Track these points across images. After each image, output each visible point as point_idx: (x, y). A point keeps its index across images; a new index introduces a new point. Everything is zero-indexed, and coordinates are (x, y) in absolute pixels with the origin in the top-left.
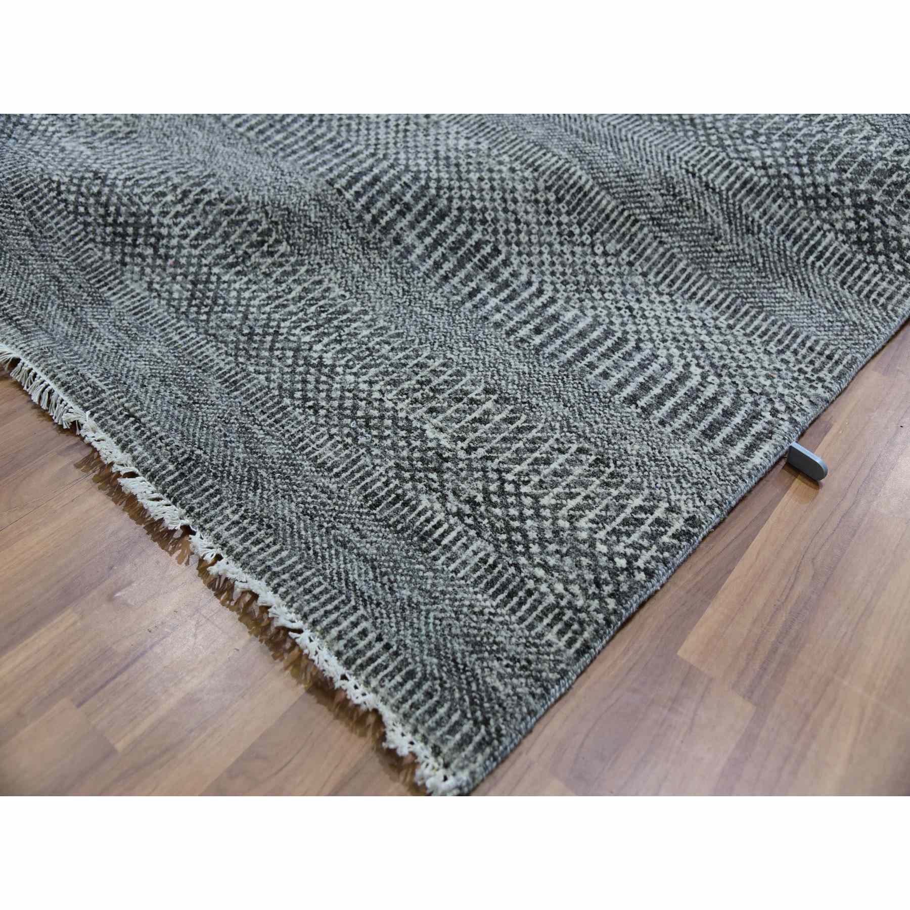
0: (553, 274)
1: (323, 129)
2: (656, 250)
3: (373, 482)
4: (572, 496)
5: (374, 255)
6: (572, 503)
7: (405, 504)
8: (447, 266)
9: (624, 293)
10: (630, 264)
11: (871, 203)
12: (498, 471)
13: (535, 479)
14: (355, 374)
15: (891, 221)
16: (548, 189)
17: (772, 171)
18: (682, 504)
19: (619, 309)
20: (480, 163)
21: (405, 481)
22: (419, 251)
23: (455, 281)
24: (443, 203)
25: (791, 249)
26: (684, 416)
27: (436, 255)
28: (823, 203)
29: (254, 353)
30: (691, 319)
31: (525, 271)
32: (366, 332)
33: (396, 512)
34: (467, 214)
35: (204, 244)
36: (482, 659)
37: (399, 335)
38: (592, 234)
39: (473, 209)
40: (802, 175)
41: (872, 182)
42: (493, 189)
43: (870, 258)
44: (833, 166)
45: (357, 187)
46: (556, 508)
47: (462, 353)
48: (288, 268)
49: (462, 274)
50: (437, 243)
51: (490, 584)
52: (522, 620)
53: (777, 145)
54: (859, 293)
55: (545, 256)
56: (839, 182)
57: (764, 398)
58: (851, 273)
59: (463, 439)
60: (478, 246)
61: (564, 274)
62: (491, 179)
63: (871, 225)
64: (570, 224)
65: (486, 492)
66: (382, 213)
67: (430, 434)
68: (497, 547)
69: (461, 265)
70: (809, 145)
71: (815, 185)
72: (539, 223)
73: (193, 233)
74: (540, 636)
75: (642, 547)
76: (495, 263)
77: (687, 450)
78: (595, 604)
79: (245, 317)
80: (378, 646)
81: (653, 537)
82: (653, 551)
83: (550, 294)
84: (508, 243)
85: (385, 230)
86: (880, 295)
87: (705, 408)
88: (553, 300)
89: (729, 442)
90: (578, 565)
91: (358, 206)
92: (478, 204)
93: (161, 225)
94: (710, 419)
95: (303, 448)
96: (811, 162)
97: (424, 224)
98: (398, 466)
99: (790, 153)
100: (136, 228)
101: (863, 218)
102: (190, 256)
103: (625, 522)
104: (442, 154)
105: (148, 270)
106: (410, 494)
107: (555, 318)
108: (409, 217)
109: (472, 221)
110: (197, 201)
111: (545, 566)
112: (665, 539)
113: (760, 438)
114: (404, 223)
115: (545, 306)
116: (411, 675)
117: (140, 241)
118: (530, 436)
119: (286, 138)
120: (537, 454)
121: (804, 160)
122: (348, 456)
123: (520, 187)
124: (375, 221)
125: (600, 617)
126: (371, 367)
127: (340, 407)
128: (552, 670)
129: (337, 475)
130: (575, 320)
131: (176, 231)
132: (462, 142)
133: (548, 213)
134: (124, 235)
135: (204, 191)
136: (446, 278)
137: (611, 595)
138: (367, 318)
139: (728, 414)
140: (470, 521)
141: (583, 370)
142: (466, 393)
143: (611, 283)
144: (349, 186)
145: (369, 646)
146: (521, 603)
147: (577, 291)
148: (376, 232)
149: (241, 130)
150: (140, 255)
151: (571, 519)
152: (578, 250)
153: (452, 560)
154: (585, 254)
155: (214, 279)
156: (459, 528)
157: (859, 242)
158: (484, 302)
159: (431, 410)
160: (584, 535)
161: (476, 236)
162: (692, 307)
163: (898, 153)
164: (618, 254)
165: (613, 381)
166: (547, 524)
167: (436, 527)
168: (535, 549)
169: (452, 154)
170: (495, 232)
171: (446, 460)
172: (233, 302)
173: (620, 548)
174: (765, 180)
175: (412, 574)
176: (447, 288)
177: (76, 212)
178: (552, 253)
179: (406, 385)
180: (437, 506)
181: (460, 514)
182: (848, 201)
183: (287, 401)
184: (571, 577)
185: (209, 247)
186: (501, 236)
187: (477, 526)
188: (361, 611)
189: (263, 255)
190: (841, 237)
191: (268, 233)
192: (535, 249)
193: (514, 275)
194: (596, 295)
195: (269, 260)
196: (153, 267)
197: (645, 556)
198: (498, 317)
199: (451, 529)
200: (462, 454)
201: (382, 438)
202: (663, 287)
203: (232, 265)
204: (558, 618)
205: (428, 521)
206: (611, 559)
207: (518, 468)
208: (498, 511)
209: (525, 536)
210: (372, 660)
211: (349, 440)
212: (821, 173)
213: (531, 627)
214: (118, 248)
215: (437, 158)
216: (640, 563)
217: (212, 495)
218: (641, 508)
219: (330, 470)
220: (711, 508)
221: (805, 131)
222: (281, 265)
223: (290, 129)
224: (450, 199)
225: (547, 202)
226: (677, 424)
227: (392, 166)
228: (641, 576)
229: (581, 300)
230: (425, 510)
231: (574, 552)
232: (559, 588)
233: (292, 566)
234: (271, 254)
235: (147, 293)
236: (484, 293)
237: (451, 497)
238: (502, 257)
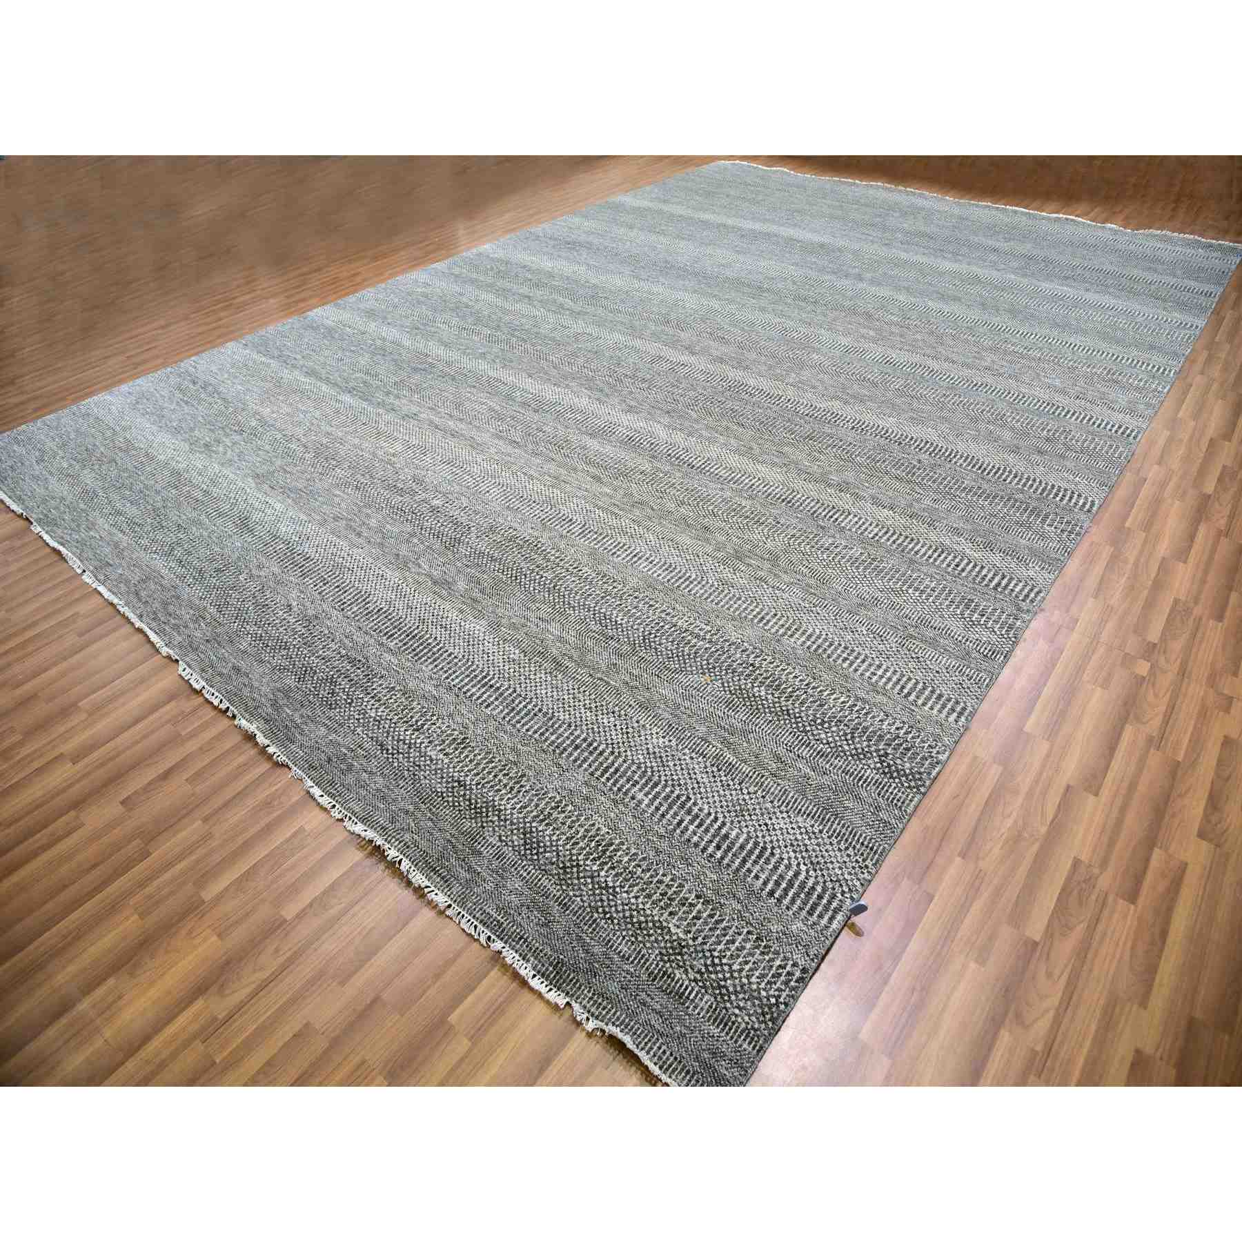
0: (722, 807)
1: (578, 732)
2: (776, 788)
3: (651, 964)
4: (747, 963)
5: (621, 807)
6: (747, 967)
7: (669, 977)
8: (663, 809)
9: (762, 814)
10: (763, 797)
11: (886, 754)
12: (710, 951)
13: (729, 953)
14: (627, 892)
15: (898, 761)
16: (713, 765)
17: (832, 745)
18: (799, 961)
19: (760, 826)
20: (673, 755)
21: (666, 962)
22: (646, 801)
23: (668, 816)
24: (656, 778)
25: (849, 780)
26: (799, 902)
27: (656, 803)
28: (862, 756)
29: (569, 882)
30: (800, 828)
31: (706, 807)
32: (626, 859)
33: (665, 982)
34: (670, 783)
35: (525, 811)
36: (717, 1061)
37: (644, 859)
38: (740, 784)
39: (673, 780)
40: (848, 745)
41: (885, 744)
42: (682, 769)
43: (891, 780)
44: (864, 738)
45: (607, 775)
46: (741, 971)
47: (681, 870)
48: (574, 818)
49: (672, 812)
50: (655, 797)
51: (715, 1020)
52: (732, 1038)
53: (834, 729)
54: (888, 799)
55: (716, 798)
56: (869, 746)
57: (838, 884)
58: (883, 788)
59: (690, 932)
60: (678, 797)
61: (728, 806)
62: (681, 765)
63: (889, 764)
64: (727, 781)
65: (706, 965)
66: (623, 786)
67: (673, 930)
68: (715, 998)
69: (670, 807)
70: (851, 727)
71: (856, 749)
72: (710, 782)
73: (519, 806)
74: (740, 1046)
75: (782, 990)
76: (689, 805)
77: (800, 925)
78: (763, 1026)
79: (558, 855)
80: (672, 1059)
81: (786, 983)
82: (787, 992)
83: (722, 819)
84: (695, 794)
85: (626, 794)
86: (898, 800)
87: (809, 894)
88: (724, 824)
89: (821, 916)
90: (754, 1005)
91: (609, 784)
92: (675, 777)
93: (500, 805)
94: (811, 902)
95: (611, 947)
96: (853, 737)
97: (647, 789)
98: (661, 953)
99: (841, 733)
100: (487, 808)
101: (884, 761)
102: (518, 818)
103: (773, 976)
104: (651, 751)
105: (497, 829)
106: (670, 970)
107: (726, 836)
108: (638, 786)
109: (673, 785)
110: (519, 792)
111: (738, 1007)
112: (792, 983)
113: (836, 911)
114: (636, 789)
115: (720, 828)
116: (688, 1072)
117: (490, 814)
118: (723, 926)
119: (557, 738)
120: (727, 938)
121: (849, 737)
122: (635, 949)
123: (697, 767)
124: (619, 790)
125: (766, 1032)
126: (634, 886)
127: (624, 916)
128: (748, 1062)
129: (632, 962)
130: (737, 837)
131: (509, 806)
132: (661, 740)
133: (714, 777)
134: (482, 812)
135: (522, 786)
136: (663, 816)
137: (770, 1020)
138: (624, 847)
139: (820, 897)
140: (700, 984)
141: (745, 875)
142: (687, 899)
143: (754, 809)
144: (602, 775)
145: (668, 1059)
146: (730, 1029)
147: (737, 816)
148: (621, 794)
149: (530, 733)
150: (491, 821)
151: (748, 977)
152: (734, 792)
153: (695, 1007)
154: (738, 794)
155: (534, 830)
156: (696, 989)
157: (884, 773)
158: (686, 829)
159: (671, 914)
160: (754, 987)
161: (677, 792)
162: (800, 819)
163: (897, 729)
164: (755, 793)
165: (761, 881)
166: (737, 981)
167: (686, 989)
168: (733, 997)
169: (657, 750)
170: (687, 789)
171: (684, 947)
172: (548, 844)
173: (772, 992)
174: (829, 750)
175: (679, 1018)
176: (664, 821)
177: (454, 806)
178: (719, 796)
179: (654, 897)
180: (684, 976)
181: (695, 980)
182: (875, 754)
183: (596, 915)
184: (751, 1012)
185: (528, 812)
186: (690, 791)
187: (704, 987)
188: (661, 1041)
189: (559, 813)
190: (875, 772)
191: (561, 801)
192: (710, 795)
193: (700, 810)
194: (748, 818)
195: (563, 815)
196: (499, 826)
197: (784, 994)
198: (695, 839)
199: (693, 989)
200: (691, 942)
201: (649, 936)
202: (783, 808)
203: (542, 821)
204: (747, 1036)
205: (681, 986)
206: (768, 1000)
207: (719, 948)
208: (713, 976)
209: (727, 990)
210: (670, 1066)
211: (633, 939)
212: (859, 742)
213: (736, 1042)
214: (479, 820)
215: (648, 753)
216: (782, 1000)
217: (575, 983)
218: (780, 966)
219: (628, 959)
220: (813, 960)
221: (849, 718)
222: (570, 817)
223: (559, 732)
224: (660, 776)
225: (713, 772)
226: (795, 908)
227: (625, 761)
228: (782, 1007)
229: (739, 822)
230: (678, 980)
231: (752, 998)
232: (746, 1018)
233: (624, 1021)
234: (564, 812)
235: (499, 844)
236: (686, 822)
237: (690, 970)
238: (692, 801)
